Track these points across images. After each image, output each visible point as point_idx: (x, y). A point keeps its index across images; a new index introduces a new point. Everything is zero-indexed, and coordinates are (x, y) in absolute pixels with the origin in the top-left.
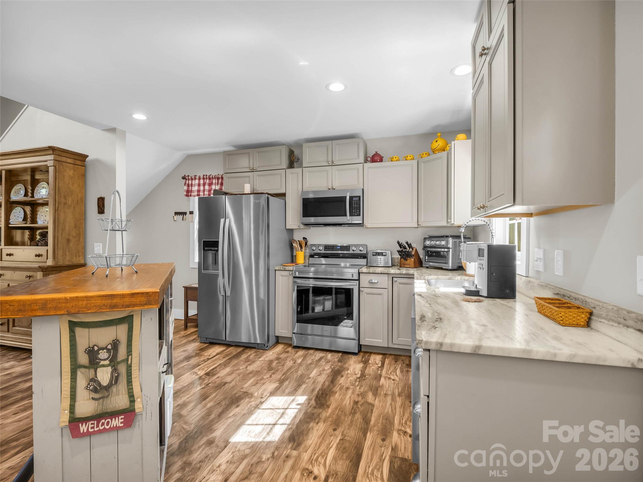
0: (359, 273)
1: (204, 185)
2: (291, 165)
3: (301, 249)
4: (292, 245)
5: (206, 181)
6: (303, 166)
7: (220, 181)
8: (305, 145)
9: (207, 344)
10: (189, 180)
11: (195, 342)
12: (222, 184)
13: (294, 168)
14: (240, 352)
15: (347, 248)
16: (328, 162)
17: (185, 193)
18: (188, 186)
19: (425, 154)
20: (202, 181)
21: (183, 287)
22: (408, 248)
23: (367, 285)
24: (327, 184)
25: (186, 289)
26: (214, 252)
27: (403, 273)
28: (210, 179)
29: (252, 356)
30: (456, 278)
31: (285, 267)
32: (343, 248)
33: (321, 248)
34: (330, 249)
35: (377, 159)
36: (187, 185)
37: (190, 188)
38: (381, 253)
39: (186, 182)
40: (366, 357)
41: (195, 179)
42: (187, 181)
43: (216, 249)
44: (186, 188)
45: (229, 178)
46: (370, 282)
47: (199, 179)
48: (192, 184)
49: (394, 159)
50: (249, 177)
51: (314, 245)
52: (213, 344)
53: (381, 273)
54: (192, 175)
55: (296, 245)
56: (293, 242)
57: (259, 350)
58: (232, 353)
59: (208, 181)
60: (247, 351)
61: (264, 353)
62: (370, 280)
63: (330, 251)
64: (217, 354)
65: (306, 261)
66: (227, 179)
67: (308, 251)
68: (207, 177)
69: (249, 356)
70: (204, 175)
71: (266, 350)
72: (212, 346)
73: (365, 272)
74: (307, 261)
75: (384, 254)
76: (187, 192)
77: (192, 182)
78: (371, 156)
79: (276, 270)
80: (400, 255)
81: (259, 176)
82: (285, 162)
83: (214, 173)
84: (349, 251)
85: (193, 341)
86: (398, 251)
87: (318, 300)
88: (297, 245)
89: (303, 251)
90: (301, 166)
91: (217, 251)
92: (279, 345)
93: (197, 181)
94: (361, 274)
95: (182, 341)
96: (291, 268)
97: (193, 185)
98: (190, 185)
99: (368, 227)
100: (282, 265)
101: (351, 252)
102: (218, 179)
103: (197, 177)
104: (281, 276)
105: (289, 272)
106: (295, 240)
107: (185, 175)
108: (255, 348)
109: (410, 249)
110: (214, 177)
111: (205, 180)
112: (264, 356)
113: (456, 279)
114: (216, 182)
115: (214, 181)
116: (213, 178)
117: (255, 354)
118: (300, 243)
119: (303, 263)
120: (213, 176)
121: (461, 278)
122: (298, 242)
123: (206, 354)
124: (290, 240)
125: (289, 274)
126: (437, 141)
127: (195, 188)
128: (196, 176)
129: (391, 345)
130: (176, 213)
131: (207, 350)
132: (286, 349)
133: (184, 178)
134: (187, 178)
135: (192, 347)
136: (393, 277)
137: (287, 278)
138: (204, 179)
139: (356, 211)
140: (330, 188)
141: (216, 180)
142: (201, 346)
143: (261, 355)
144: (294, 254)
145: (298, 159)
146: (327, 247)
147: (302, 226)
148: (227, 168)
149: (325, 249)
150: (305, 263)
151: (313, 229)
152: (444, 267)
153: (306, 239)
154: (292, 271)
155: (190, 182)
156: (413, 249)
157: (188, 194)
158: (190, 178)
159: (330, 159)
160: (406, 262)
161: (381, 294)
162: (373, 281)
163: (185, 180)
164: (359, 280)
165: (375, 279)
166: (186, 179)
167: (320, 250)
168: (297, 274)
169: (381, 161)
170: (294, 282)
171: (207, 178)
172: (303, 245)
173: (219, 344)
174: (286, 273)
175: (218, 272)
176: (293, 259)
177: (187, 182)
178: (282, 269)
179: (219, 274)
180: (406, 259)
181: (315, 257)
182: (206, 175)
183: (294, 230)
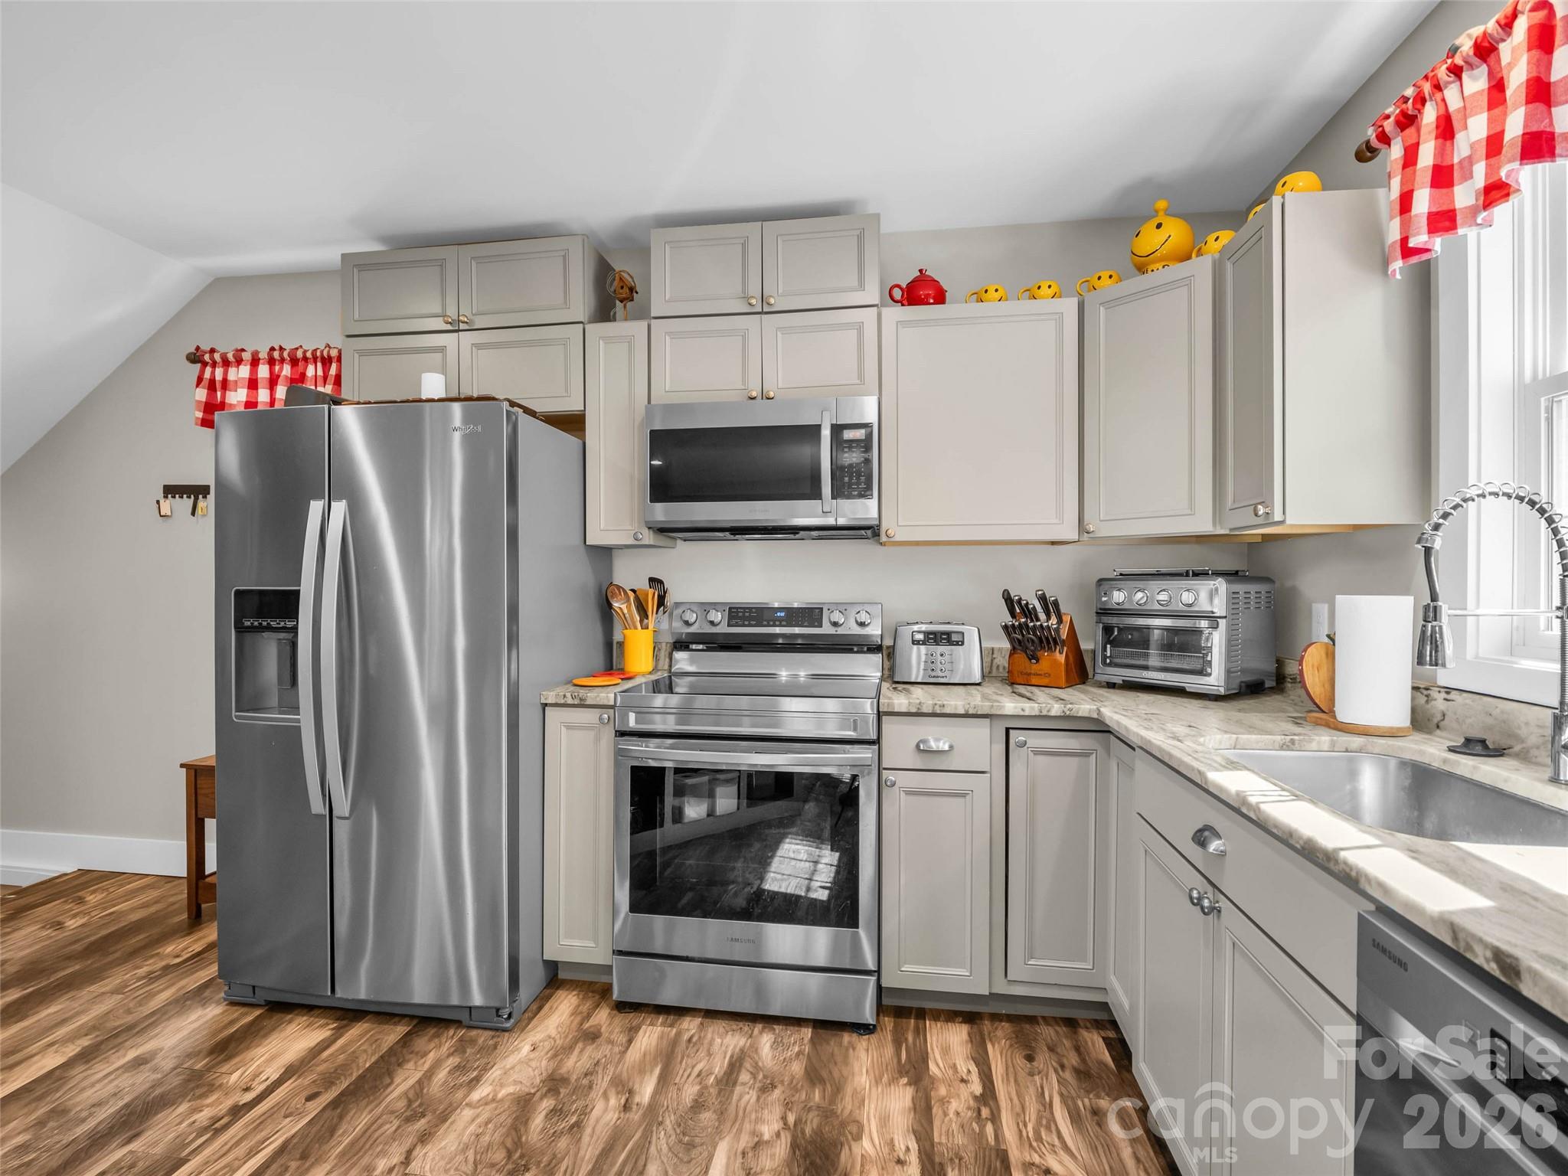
0: (879, 715)
1: (273, 382)
2: (604, 312)
3: (641, 621)
4: (610, 606)
5: (281, 369)
6: (652, 315)
7: (333, 371)
8: (658, 241)
9: (258, 1012)
10: (214, 365)
11: (204, 1003)
12: (338, 381)
13: (614, 320)
14: (391, 1051)
15: (811, 614)
16: (747, 298)
17: (200, 415)
18: (212, 386)
19: (1105, 275)
20: (263, 371)
21: (182, 766)
22: (1042, 616)
23: (911, 760)
24: (744, 382)
25: (192, 772)
26: (282, 635)
27: (1053, 713)
28: (294, 362)
29: (441, 1075)
30: (1311, 741)
31: (582, 692)
32: (795, 615)
33: (716, 616)
34: (750, 618)
35: (928, 296)
36: (205, 383)
37: (219, 394)
38: (943, 633)
39: (202, 372)
40: (910, 1038)
41: (239, 361)
42: (208, 370)
43: (290, 624)
44: (201, 394)
45: (363, 353)
46: (921, 750)
47: (255, 362)
48: (225, 382)
49: (991, 293)
50: (442, 350)
51: (691, 606)
52: (280, 1008)
53: (966, 716)
54: (226, 347)
55: (624, 607)
56: (614, 595)
57: (474, 1033)
58: (354, 1058)
59: (287, 370)
60: (420, 1043)
61: (495, 1047)
62: (921, 741)
63: (750, 625)
64: (290, 1072)
65: (661, 663)
66: (356, 356)
67: (665, 625)
68: (285, 354)
69: (429, 1074)
70: (272, 349)
71: (505, 1030)
72: (277, 1017)
73: (904, 709)
74: (664, 663)
75: (955, 638)
76: (205, 411)
77: (226, 373)
78: (904, 286)
79: (546, 705)
80: (1011, 640)
81: (479, 346)
82: (581, 300)
83: (311, 343)
84: (820, 626)
85: (199, 995)
86: (1006, 628)
87: (692, 785)
88: (629, 608)
89: (651, 627)
90: (643, 314)
91: (294, 630)
92: (561, 994)
93: (244, 371)
94: (884, 718)
95: (151, 995)
96: (607, 697)
97: (231, 386)
98: (218, 386)
99: (897, 538)
100: (569, 682)
101: (827, 629)
102: (327, 362)
103: (247, 356)
104: (568, 728)
105: (598, 711)
106: (619, 587)
107: (198, 348)
108: (458, 1023)
109: (1049, 617)
110: (309, 355)
111: (277, 368)
112: (495, 1073)
113: (1314, 746)
114: (320, 372)
115: (310, 371)
116: (305, 359)
117: (454, 1061)
118: (638, 601)
119: (650, 673)
120: (305, 352)
121: (1333, 743)
122: (632, 595)
123: (234, 1077)
124: (600, 590)
125: (600, 719)
126: (1159, 226)
127: (238, 397)
128: (243, 350)
129: (1002, 988)
130: (171, 491)
131: (248, 1048)
132: (588, 1016)
133: (195, 358)
134: (207, 357)
135: (185, 1033)
136: (1007, 730)
137: (592, 734)
138: (271, 362)
139: (854, 480)
140: (754, 394)
141: (319, 365)
142: (226, 1027)
143: (484, 1061)
144: (617, 637)
145: (632, 290)
146: (737, 613)
147: (648, 537)
148: (357, 317)
149: (730, 618)
150: (655, 669)
151: (686, 550)
152: (1189, 688)
153: (661, 582)
154: (613, 707)
155: (219, 373)
156: (1060, 621)
157: (209, 417)
158: (217, 357)
159: (754, 289)
160: (1035, 667)
161: (964, 795)
162: (933, 745)
163: (199, 366)
164: (877, 742)
165: (938, 734)
166: (205, 364)
167: (712, 623)
168: (632, 722)
169: (940, 298)
170: (620, 753)
171: (282, 361)
172: (651, 605)
173: (309, 1009)
174: (589, 717)
175: (298, 721)
176: (612, 660)
177: (207, 374)
178: (570, 701)
179: (302, 724)
180: (1034, 657)
181: (694, 647)
182: (281, 349)
183: (615, 553)
